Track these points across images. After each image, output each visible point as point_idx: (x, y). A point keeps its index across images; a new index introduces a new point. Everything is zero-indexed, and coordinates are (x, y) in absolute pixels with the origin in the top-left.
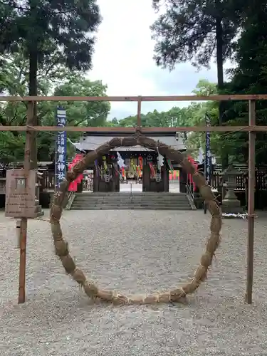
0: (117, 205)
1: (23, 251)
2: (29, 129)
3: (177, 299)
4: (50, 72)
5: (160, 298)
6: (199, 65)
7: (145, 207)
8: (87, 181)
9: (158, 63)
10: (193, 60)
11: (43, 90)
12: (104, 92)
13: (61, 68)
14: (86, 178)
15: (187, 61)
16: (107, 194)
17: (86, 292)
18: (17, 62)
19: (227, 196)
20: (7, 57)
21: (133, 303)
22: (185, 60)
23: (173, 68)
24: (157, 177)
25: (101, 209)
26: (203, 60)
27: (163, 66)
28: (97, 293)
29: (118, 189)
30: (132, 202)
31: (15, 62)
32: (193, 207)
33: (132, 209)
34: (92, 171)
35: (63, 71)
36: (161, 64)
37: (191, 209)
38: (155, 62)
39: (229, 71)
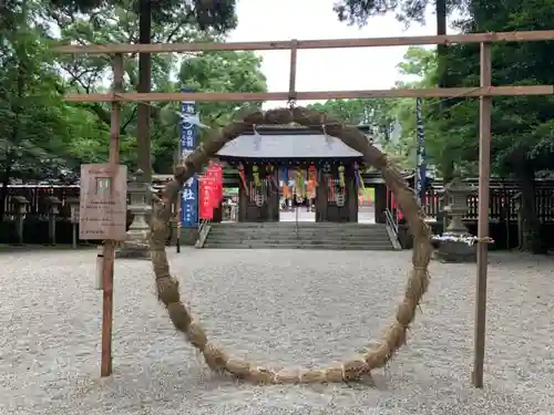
0: (274, 242)
1: (108, 295)
2: (117, 99)
3: (355, 377)
4: (174, 37)
5: (327, 374)
6: (408, 19)
7: (318, 244)
8: (230, 207)
9: (341, 17)
10: (398, 10)
11: (163, 65)
12: (257, 69)
13: (191, 31)
14: (230, 202)
15: (388, 12)
16: (259, 224)
17: (207, 361)
18: (124, 24)
19: (450, 227)
20: (109, 16)
21: (283, 381)
22: (385, 11)
23: (365, 23)
24: (338, 199)
25: (250, 247)
26: (415, 10)
27: (348, 21)
28: (225, 363)
29: (276, 218)
30: (300, 238)
31: (120, 24)
32: (396, 245)
33: (298, 248)
34: (236, 190)
35: (194, 35)
36: (346, 18)
37: (393, 249)
38: (336, 15)
39: (457, 24)
